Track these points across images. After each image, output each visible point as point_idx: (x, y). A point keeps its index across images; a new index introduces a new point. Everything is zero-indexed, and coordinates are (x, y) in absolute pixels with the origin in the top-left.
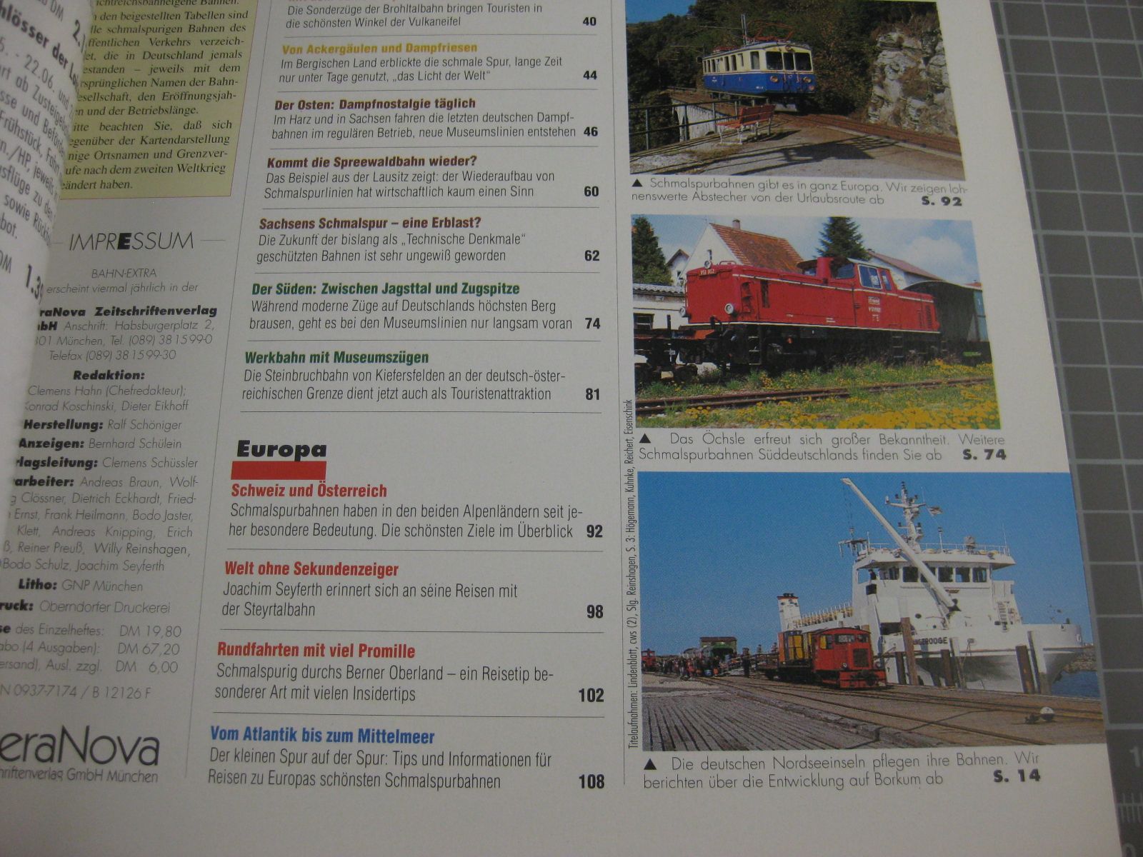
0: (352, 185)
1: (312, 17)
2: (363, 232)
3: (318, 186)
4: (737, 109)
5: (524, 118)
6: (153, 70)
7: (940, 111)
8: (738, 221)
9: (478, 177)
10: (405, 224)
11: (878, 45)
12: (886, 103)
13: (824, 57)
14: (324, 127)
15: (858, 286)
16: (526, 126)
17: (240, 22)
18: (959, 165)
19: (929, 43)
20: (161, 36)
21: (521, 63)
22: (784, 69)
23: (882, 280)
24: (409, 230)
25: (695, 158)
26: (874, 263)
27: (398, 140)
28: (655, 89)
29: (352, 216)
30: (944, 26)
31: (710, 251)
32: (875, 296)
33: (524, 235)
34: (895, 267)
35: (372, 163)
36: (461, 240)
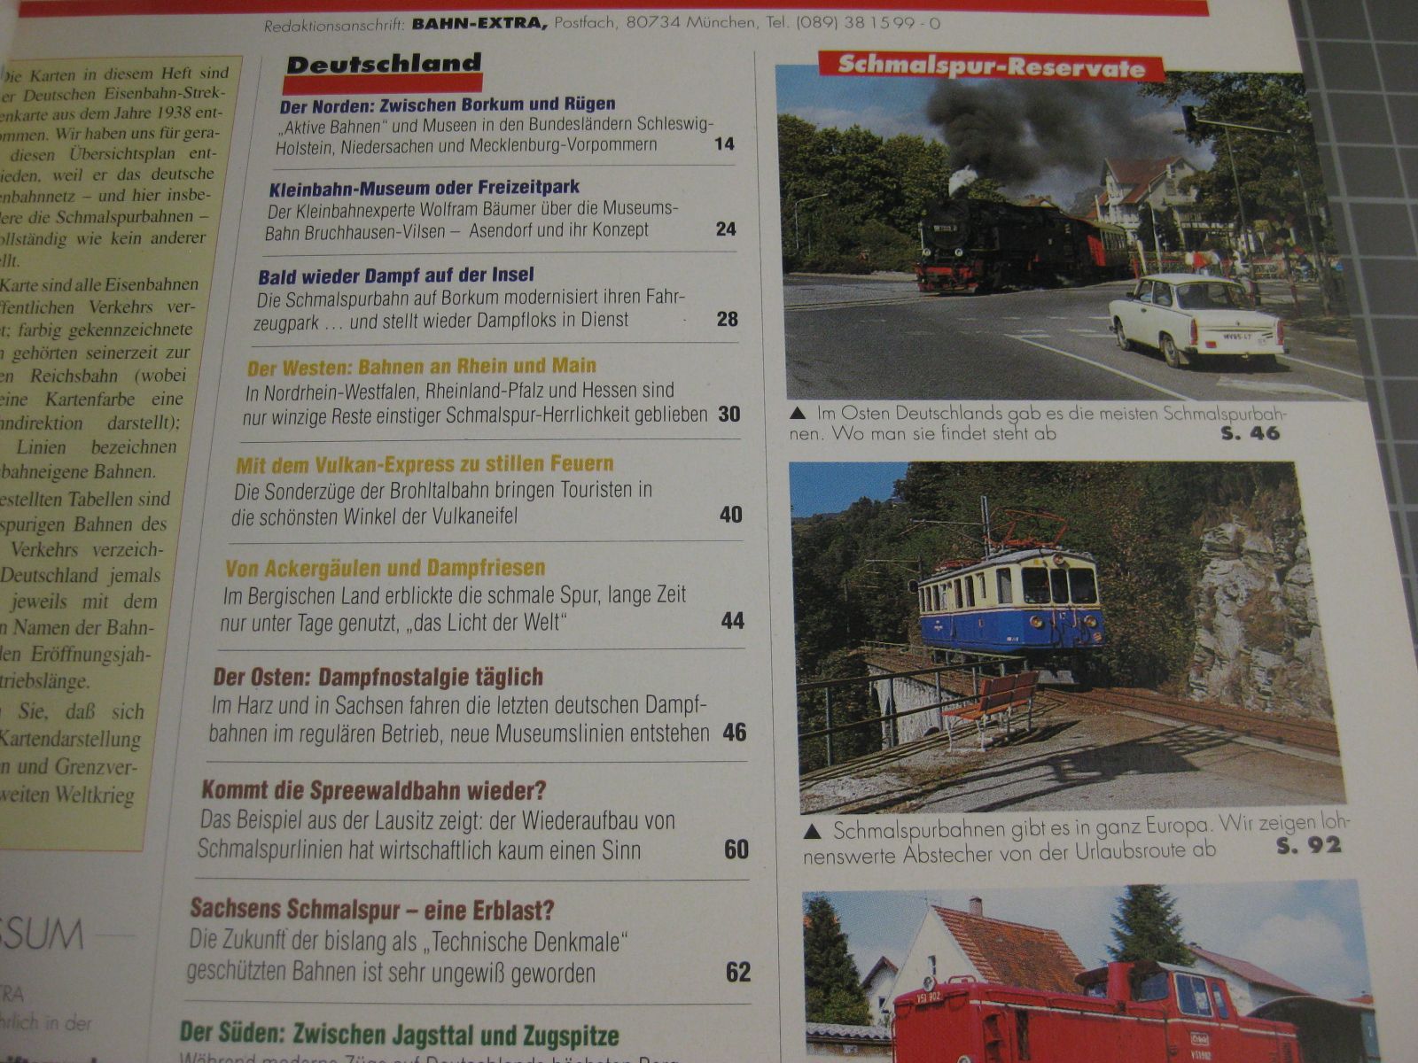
0: (340, 836)
1: (273, 506)
2: (359, 926)
3: (285, 836)
4: (975, 683)
5: (624, 706)
6: (17, 604)
7: (1304, 672)
8: (979, 900)
9: (549, 822)
10: (430, 912)
11: (1204, 549)
12: (1217, 662)
13: (1118, 574)
14: (294, 721)
15: (1172, 1012)
16: (628, 721)
17: (158, 513)
18: (1336, 773)
19: (1286, 541)
20: (30, 539)
21: (617, 597)
22: (1052, 603)
23: (1214, 1000)
24: (436, 924)
25: (907, 781)
26: (1201, 969)
27: (414, 749)
28: (841, 647)
29: (341, 896)
30: (1309, 509)
31: (933, 959)
32: (1202, 1030)
33: (625, 935)
34: (1234, 973)
35: (374, 793)
36: (521, 943)
